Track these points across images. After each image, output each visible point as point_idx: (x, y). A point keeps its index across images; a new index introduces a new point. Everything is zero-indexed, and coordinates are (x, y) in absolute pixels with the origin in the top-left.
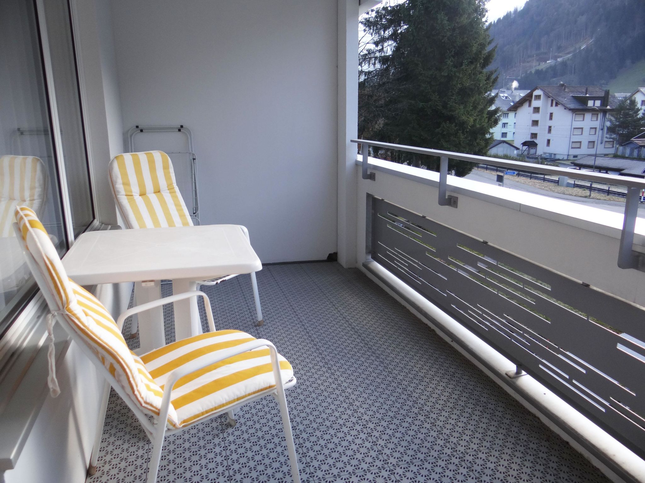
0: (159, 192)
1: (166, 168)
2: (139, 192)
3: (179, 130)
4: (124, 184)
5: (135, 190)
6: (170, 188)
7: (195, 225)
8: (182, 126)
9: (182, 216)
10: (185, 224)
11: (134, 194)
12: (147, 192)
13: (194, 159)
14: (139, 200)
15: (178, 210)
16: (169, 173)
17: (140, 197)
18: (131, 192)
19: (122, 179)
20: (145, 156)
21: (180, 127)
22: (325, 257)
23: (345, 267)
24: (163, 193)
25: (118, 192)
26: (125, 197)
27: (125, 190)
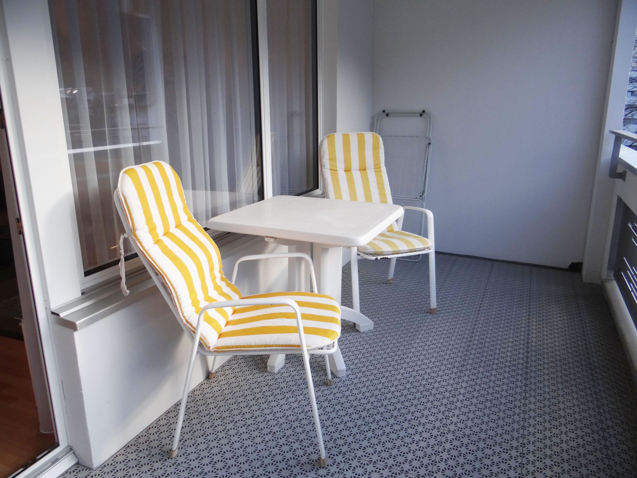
0: (365, 170)
1: (376, 148)
2: (343, 168)
3: (421, 115)
4: (330, 159)
5: (340, 166)
6: (377, 168)
7: (394, 204)
8: (424, 112)
9: (382, 194)
10: (383, 201)
11: (338, 169)
12: (352, 169)
13: (429, 144)
14: (341, 174)
15: (379, 188)
16: (378, 153)
17: (344, 173)
18: (336, 167)
19: (329, 155)
20: (356, 136)
21: (422, 112)
22: (566, 265)
23: (584, 281)
24: (368, 171)
25: (324, 166)
26: (329, 171)
27: (330, 165)
